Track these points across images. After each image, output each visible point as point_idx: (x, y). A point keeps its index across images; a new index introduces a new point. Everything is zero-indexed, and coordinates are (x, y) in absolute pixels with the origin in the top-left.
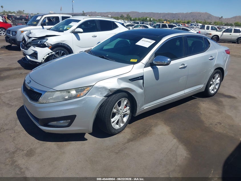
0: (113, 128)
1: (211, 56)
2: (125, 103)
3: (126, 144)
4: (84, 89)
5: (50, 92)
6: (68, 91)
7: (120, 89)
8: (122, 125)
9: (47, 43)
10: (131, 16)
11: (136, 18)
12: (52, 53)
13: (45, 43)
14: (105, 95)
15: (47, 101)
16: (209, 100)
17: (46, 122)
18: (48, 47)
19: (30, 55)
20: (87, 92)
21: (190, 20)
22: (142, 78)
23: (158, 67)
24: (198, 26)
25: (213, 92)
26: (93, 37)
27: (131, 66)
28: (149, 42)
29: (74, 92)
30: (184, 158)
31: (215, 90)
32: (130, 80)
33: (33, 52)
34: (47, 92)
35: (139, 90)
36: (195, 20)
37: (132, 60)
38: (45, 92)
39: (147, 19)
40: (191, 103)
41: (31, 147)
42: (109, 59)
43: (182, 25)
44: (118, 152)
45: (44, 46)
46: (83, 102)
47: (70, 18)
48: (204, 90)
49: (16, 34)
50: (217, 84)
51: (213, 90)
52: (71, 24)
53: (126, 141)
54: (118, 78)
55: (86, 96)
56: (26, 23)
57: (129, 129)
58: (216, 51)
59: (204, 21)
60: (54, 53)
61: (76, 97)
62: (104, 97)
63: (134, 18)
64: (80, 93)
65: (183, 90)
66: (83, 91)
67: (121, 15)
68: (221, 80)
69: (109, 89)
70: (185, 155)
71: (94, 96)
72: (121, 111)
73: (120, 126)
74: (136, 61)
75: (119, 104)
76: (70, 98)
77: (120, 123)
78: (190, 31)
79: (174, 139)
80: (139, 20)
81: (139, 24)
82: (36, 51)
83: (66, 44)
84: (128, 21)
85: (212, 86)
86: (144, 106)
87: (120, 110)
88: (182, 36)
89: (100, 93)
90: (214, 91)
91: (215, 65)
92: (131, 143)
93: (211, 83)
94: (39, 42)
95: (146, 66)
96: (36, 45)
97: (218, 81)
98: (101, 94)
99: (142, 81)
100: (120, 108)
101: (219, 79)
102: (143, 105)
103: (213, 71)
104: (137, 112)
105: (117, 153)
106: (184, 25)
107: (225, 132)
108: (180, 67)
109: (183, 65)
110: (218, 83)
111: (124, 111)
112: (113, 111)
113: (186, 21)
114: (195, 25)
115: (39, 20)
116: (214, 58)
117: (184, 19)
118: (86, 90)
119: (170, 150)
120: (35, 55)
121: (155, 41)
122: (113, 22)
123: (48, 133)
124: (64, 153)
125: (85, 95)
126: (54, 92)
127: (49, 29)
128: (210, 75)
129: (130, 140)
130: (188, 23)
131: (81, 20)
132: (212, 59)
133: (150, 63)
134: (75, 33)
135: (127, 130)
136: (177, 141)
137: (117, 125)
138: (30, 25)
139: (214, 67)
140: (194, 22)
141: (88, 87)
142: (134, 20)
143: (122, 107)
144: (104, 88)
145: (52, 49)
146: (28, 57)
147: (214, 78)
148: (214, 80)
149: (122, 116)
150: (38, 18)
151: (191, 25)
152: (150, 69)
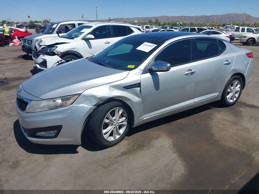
0: (105, 140)
1: (226, 61)
2: (120, 113)
3: (119, 158)
4: (70, 97)
5: (35, 101)
6: (54, 99)
7: (112, 97)
8: (118, 137)
9: (56, 51)
10: (160, 21)
11: (165, 23)
12: (61, 61)
13: (55, 51)
14: (94, 104)
15: (33, 111)
16: (226, 110)
17: (34, 132)
18: (57, 55)
19: (39, 64)
20: (74, 100)
21: (226, 22)
22: (139, 85)
23: (158, 73)
24: (234, 28)
25: (231, 101)
26: (105, 43)
27: (126, 73)
28: (150, 46)
29: (59, 101)
30: (180, 175)
31: (235, 99)
32: (124, 87)
33: (43, 60)
34: (34, 101)
35: (136, 99)
36: (232, 22)
37: (129, 66)
38: (32, 100)
39: (177, 23)
40: (204, 114)
41: (18, 159)
42: (106, 65)
43: (215, 28)
44: (107, 166)
45: (53, 54)
46: (69, 112)
47: (83, 25)
48: (220, 99)
49: (31, 43)
50: (236, 92)
51: (231, 99)
52: (82, 31)
53: (119, 154)
54: (110, 86)
55: (73, 105)
56: (43, 31)
57: (126, 141)
58: (234, 55)
59: (243, 23)
60: (64, 61)
61: (61, 106)
62: (93, 107)
63: (164, 23)
64: (66, 101)
65: (193, 98)
66: (69, 100)
67: (149, 20)
68: (242, 87)
69: (99, 98)
70: (182, 171)
71: (81, 105)
72: (115, 122)
73: (115, 138)
74: (133, 67)
75: (113, 114)
76: (56, 107)
77: (115, 134)
78: (222, 34)
79: (174, 153)
80: (169, 24)
81: (167, 28)
82: (46, 60)
83: (77, 52)
84: (156, 26)
85: (230, 94)
86: (143, 117)
87: (113, 120)
88: (190, 39)
89: (88, 102)
90: (233, 100)
91: (233, 70)
92: (124, 156)
93: (229, 90)
94: (49, 50)
95: (144, 72)
96: (45, 53)
97: (238, 88)
98: (90, 102)
99: (139, 89)
100: (114, 118)
101: (239, 86)
102: (142, 115)
103: (230, 78)
104: (135, 123)
105: (105, 167)
106: (218, 28)
107: (236, 146)
108: (186, 73)
109: (190, 71)
110: (238, 91)
111: (118, 122)
112: (104, 122)
113: (221, 24)
114: (231, 28)
115: (55, 28)
116: (231, 62)
117: (219, 22)
118: (72, 98)
119: (166, 165)
120: (44, 63)
121: (156, 45)
122: (128, 27)
123: (36, 144)
124: (50, 165)
125: (71, 104)
126: (40, 100)
127: (62, 37)
128: (227, 82)
129: (124, 154)
130: (224, 25)
131: (92, 26)
132: (228, 64)
133: (149, 69)
134: (87, 40)
135: (124, 142)
136: (177, 156)
137: (111, 137)
138: (46, 34)
139: (231, 72)
140: (230, 24)
141: (74, 96)
142: (163, 25)
143: (116, 117)
144: (94, 97)
145: (61, 57)
146: (38, 66)
147: (232, 85)
148: (232, 88)
149: (116, 127)
150: (54, 26)
151: (226, 27)
152: (148, 75)
